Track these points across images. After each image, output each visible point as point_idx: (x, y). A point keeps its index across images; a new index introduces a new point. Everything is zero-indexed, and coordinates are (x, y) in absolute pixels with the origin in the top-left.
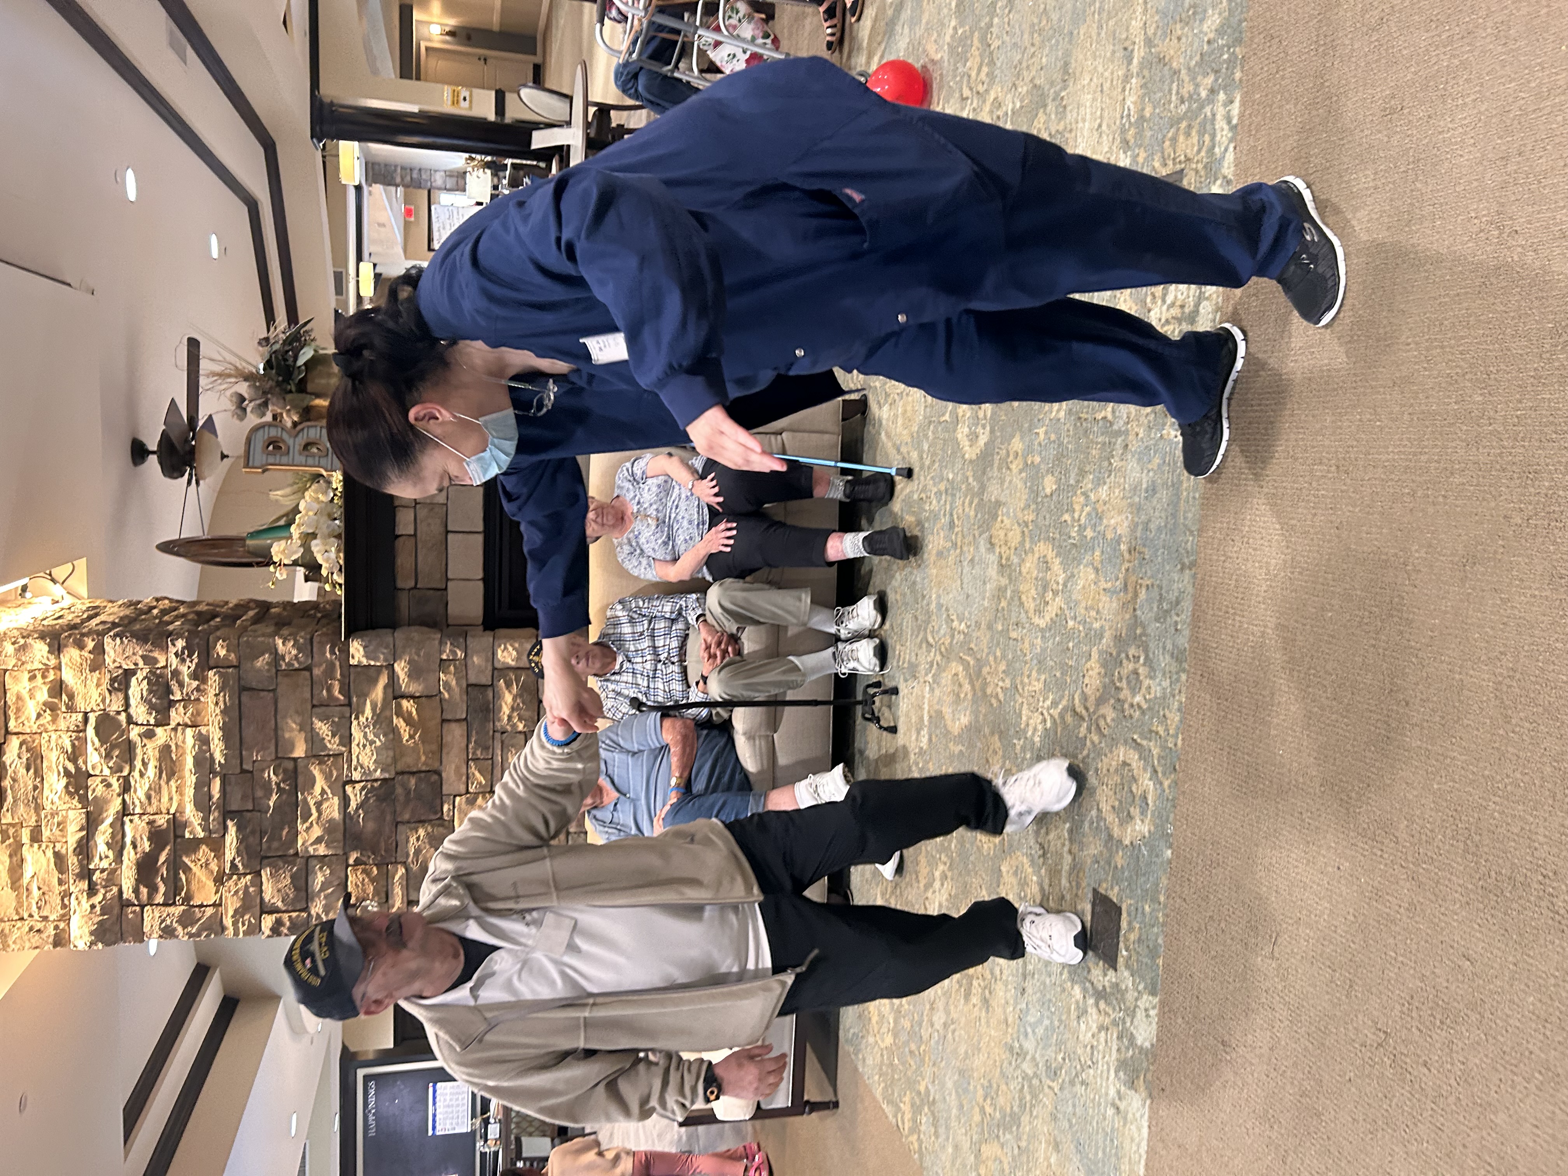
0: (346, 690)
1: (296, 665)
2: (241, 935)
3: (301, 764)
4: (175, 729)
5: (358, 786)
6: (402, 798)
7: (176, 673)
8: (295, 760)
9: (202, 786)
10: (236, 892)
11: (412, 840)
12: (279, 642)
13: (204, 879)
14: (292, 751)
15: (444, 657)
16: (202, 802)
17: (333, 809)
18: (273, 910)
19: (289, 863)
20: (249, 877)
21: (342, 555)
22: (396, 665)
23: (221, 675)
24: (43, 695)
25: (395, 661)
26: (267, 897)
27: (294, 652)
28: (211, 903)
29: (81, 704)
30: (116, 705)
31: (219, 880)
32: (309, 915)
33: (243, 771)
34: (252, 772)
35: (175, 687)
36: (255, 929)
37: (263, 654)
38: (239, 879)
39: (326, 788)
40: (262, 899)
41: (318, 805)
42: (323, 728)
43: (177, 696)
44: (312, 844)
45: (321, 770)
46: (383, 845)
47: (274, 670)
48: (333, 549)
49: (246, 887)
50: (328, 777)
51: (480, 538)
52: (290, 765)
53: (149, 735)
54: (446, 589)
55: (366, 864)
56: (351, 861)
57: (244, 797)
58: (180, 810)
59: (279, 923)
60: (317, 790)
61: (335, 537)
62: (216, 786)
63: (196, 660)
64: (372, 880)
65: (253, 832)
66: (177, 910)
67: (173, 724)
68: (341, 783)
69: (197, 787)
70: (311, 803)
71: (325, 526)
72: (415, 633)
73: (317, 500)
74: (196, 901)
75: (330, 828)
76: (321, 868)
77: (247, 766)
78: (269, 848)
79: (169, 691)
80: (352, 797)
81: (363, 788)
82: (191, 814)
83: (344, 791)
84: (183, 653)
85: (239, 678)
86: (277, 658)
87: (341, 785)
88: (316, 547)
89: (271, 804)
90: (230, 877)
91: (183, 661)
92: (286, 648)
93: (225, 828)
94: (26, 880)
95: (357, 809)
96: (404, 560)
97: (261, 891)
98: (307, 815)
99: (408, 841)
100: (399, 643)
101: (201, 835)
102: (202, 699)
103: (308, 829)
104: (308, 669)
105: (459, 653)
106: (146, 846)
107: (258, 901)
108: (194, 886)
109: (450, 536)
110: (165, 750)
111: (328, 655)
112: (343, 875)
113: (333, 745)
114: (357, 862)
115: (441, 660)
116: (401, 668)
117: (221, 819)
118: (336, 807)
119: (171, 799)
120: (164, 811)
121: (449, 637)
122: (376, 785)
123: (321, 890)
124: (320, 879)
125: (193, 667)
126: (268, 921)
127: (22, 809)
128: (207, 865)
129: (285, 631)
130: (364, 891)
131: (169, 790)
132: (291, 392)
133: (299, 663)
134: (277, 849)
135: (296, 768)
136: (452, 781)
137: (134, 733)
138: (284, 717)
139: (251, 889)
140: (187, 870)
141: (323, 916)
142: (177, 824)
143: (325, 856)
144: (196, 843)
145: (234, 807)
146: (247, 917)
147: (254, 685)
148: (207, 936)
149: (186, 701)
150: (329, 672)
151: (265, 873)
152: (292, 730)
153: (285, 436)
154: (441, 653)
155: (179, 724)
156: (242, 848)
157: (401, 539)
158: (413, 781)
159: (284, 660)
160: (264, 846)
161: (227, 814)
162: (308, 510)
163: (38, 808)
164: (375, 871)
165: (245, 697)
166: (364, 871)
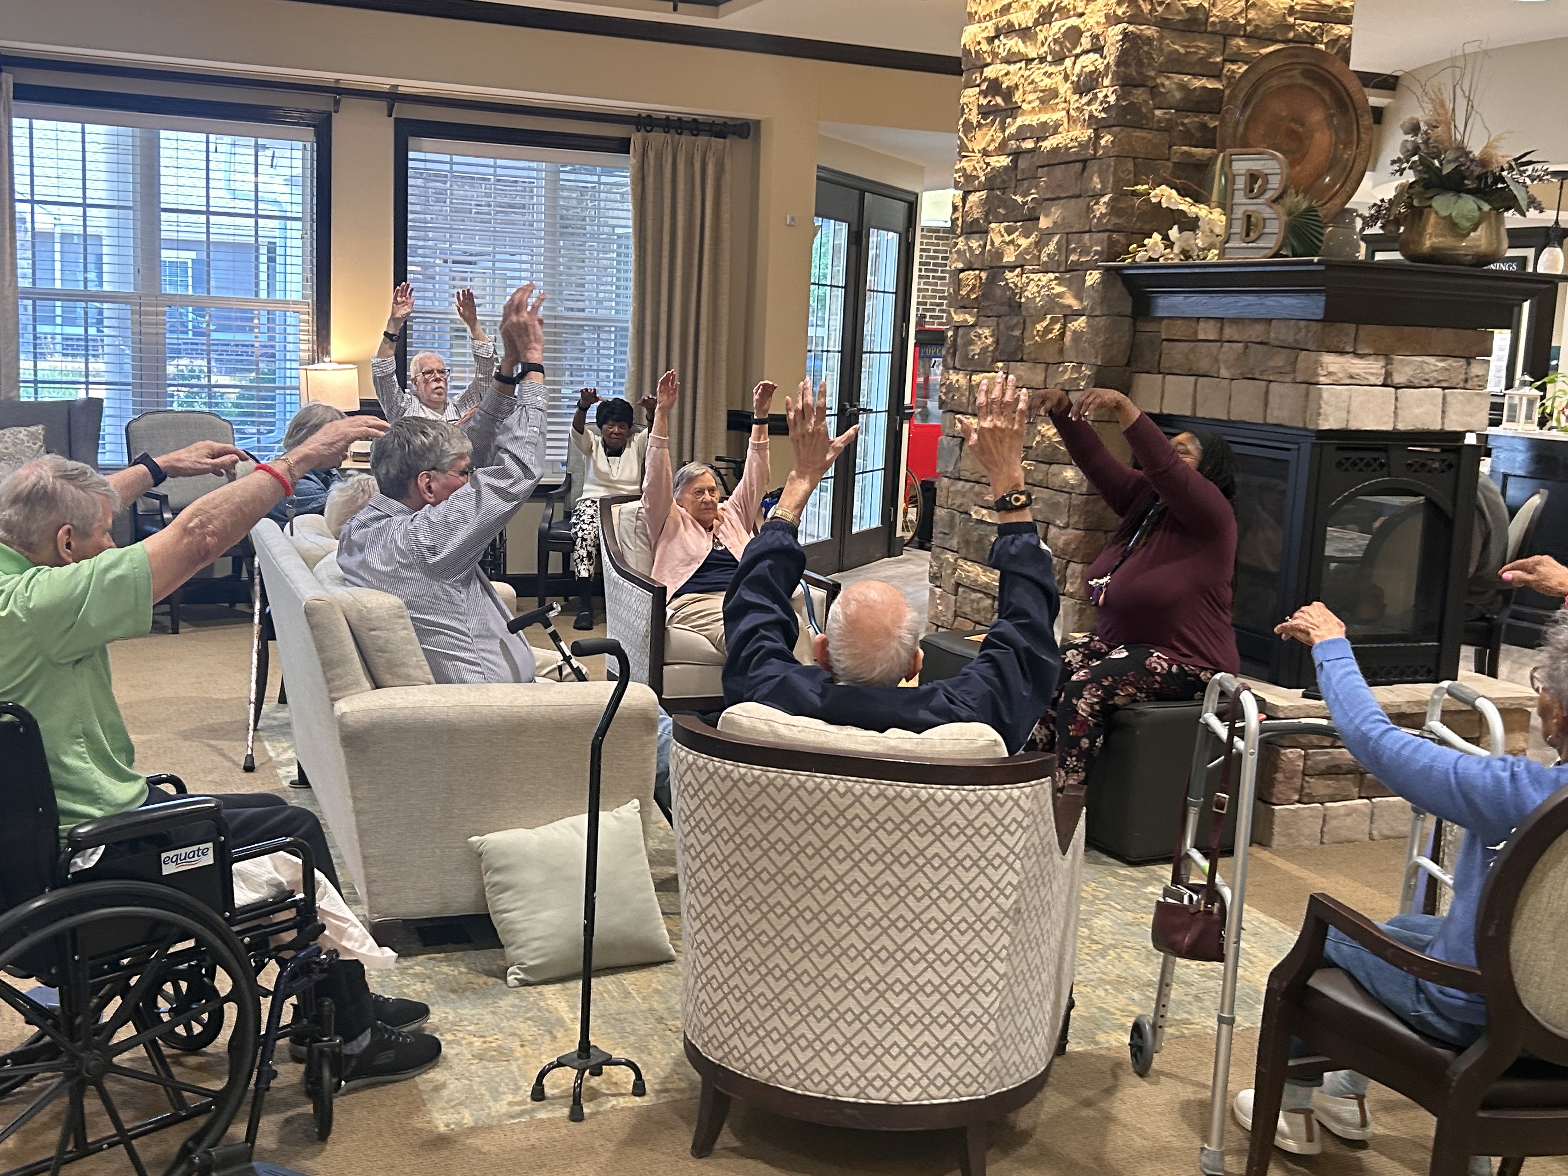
0: (1073, 268)
1: (1091, 217)
3: (1036, 224)
4: (1067, 101)
5: (1018, 280)
6: (1010, 322)
7: (1096, 97)
8: (1039, 218)
9: (1031, 131)
10: (977, 169)
13: (987, 138)
15: (1083, 368)
16: (1022, 133)
17: (1009, 256)
18: (964, 203)
19: (985, 216)
20: (983, 179)
22: (1083, 318)
23: (1089, 143)
25: (1085, 317)
26: (971, 197)
27: (1099, 214)
28: (974, 147)
29: (1087, 8)
31: (985, 153)
32: (958, 236)
33: (1036, 169)
34: (1036, 175)
35: (1089, 97)
37: (1101, 182)
38: (983, 171)
39: (1021, 249)
40: (971, 192)
41: (1013, 242)
42: (1054, 245)
43: (1083, 101)
44: (992, 237)
45: (1032, 244)
46: (987, 303)
47: (1090, 194)
49: (978, 178)
50: (1028, 250)
52: (1036, 214)
53: (1066, 76)
54: (1158, 372)
55: (978, 287)
56: (981, 274)
57: (1023, 171)
58: (1022, 112)
60: (1021, 241)
62: (1030, 144)
63: (1101, 116)
64: (970, 294)
67: (1070, 98)
69: (1031, 127)
70: (1014, 235)
74: (977, 133)
75: (1000, 254)
76: (980, 246)
77: (1038, 172)
78: (995, 197)
79: (1087, 92)
80: (1013, 274)
81: (1017, 285)
83: (1017, 267)
84: (1107, 102)
85: (1088, 160)
86: (1097, 197)
87: (1021, 263)
89: (1017, 197)
90: (984, 162)
91: (1102, 103)
92: (1102, 206)
93: (1008, 155)
95: (1006, 279)
97: (974, 191)
98: (1008, 231)
100: (1097, 321)
101: (1007, 133)
102: (1078, 125)
103: (1001, 233)
104: (1088, 229)
106: (1006, 84)
107: (970, 188)
108: (984, 130)
109: (1194, 379)
110: (1055, 93)
111: (1095, 249)
112: (975, 266)
113: (1044, 255)
114: (980, 280)
115: (1081, 365)
116: (1081, 323)
117: (1013, 150)
118: (1009, 259)
119: (1028, 103)
120: (1023, 98)
124: (975, 244)
125: (1097, 114)
128: (993, 141)
130: (965, 286)
131: (1033, 100)
133: (1092, 219)
134: (993, 205)
135: (1034, 219)
137: (1068, 62)
138: (1063, 206)
139: (976, 182)
140: (992, 123)
142: (1015, 110)
143: (986, 249)
144: (1004, 129)
145: (1018, 162)
146: (963, 180)
147: (1086, 174)
149: (1081, 110)
150: (1085, 250)
151: (984, 194)
152: (1055, 214)
154: (1086, 364)
155: (1069, 104)
156: (997, 172)
158: (1017, 331)
159: (1094, 204)
160: (996, 192)
161: (1016, 155)
164: (973, 296)
165: (1078, 166)
166: (974, 286)
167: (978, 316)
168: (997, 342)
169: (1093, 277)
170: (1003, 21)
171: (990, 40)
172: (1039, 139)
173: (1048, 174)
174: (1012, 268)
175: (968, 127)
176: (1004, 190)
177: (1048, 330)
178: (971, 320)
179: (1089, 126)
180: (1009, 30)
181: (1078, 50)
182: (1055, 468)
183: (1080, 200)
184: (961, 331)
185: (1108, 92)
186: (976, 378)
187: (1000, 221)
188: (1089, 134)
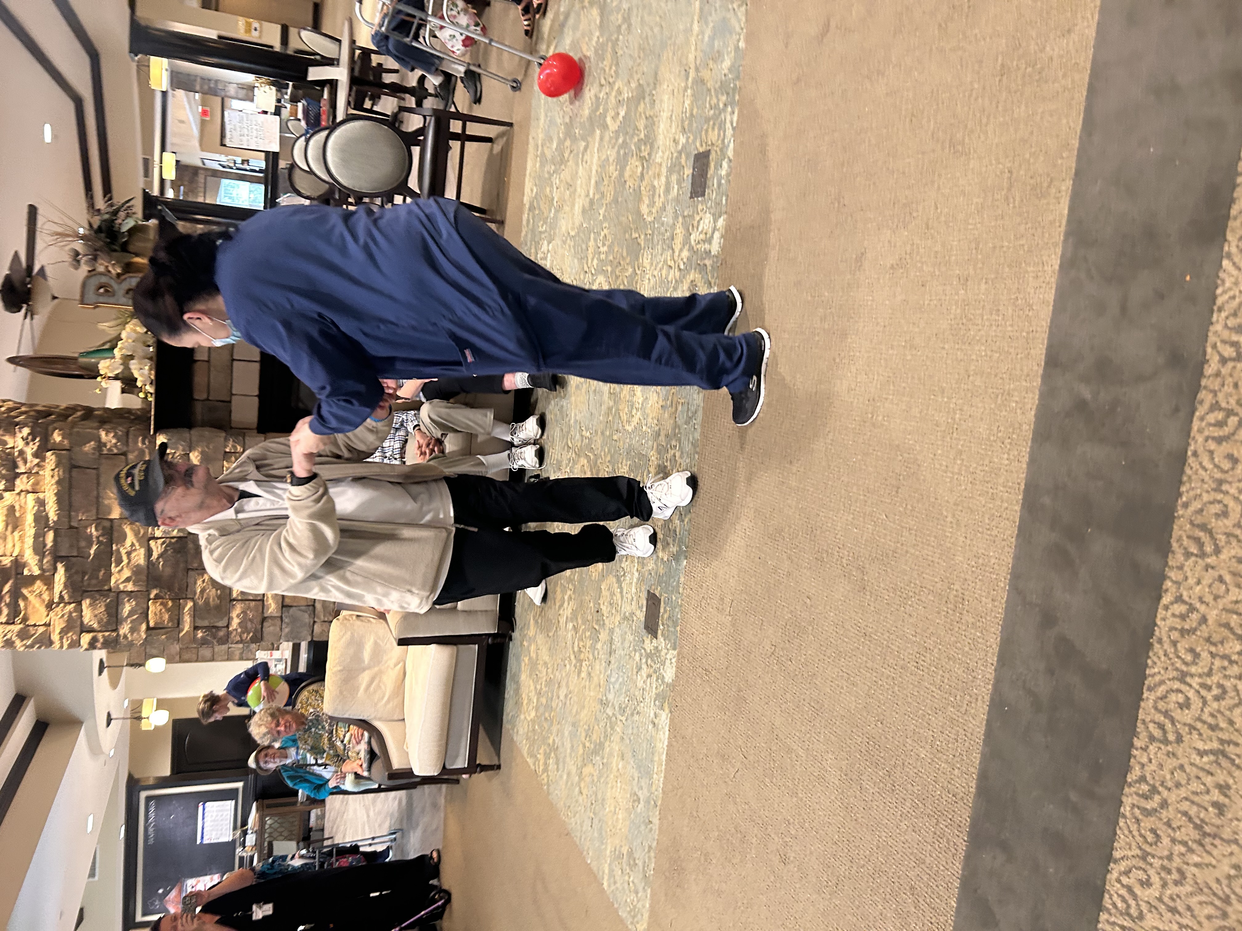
1: (115, 451)
2: (65, 647)
3: (116, 523)
4: (19, 494)
5: (160, 541)
6: (192, 551)
7: (21, 452)
8: (111, 520)
9: (39, 537)
10: (63, 616)
11: (199, 582)
12: (103, 434)
13: (37, 605)
14: (109, 513)
15: (228, 450)
16: (39, 548)
17: (139, 558)
18: (90, 630)
19: (104, 596)
20: (73, 605)
21: (153, 372)
22: (191, 455)
23: (57, 456)
25: (190, 451)
26: (86, 620)
27: (114, 441)
28: (43, 623)
31: (50, 606)
32: (118, 635)
33: (71, 527)
34: (76, 528)
35: (20, 463)
36: (75, 644)
37: (89, 442)
38: (65, 607)
39: (135, 542)
40: (82, 622)
41: (129, 554)
43: (22, 469)
44: (123, 582)
45: (132, 529)
46: (176, 585)
47: (97, 454)
48: (147, 368)
49: (70, 613)
50: (136, 534)
51: (257, 366)
52: (107, 524)
54: (230, 402)
55: (163, 598)
56: (152, 596)
57: (71, 546)
58: (21, 555)
59: (94, 640)
60: (128, 543)
61: (149, 359)
62: (50, 536)
63: (37, 444)
64: (168, 610)
65: (77, 572)
66: (17, 628)
67: (17, 490)
68: (146, 539)
69: (36, 536)
70: (123, 551)
71: (141, 350)
72: (207, 432)
73: (135, 331)
74: (31, 622)
75: (137, 571)
76: (129, 601)
77: (74, 524)
78: (89, 585)
79: (15, 466)
80: (154, 548)
81: (163, 543)
82: (30, 557)
83: (149, 545)
84: (27, 438)
85: (71, 459)
86: (101, 445)
88: (134, 365)
89: (92, 552)
90: (58, 604)
91: (27, 444)
92: (107, 438)
93: (55, 569)
95: (158, 558)
96: (199, 379)
97: (82, 616)
98: (119, 561)
99: (195, 583)
100: (194, 439)
101: (37, 572)
102: (41, 473)
103: (120, 571)
104: (124, 454)
105: (239, 447)
107: (79, 623)
108: (30, 610)
109: (235, 364)
110: (11, 509)
111: (140, 445)
112: (145, 606)
114: (157, 597)
115: (226, 452)
117: (52, 562)
118: (142, 556)
119: (14, 546)
120: (8, 553)
121: (231, 435)
122: (173, 541)
123: (129, 615)
124: (127, 608)
125: (35, 448)
126: (86, 638)
128: (40, 595)
129: (107, 426)
130: (161, 618)
131: (13, 538)
132: (115, 251)
133: (117, 449)
134: (95, 585)
135: (112, 527)
138: (104, 489)
139: (74, 614)
140: (25, 598)
141: (129, 635)
142: (18, 564)
143: (132, 592)
144: (32, 579)
145: (63, 554)
146: (70, 634)
147: (81, 464)
148: (39, 647)
149: (29, 473)
151: (86, 603)
152: (110, 498)
153: (113, 283)
154: (226, 446)
155: (22, 491)
156: (68, 584)
157: (199, 363)
159: (105, 446)
160: (85, 583)
161: (57, 558)
162: (128, 338)
164: (170, 603)
165: (75, 472)
166: (161, 604)
167: (186, 598)
172: (47, 525)
173: (77, 511)
175: (23, 635)
176: (84, 573)
178: (190, 604)
179: (43, 459)
183: (102, 469)
184: (199, 623)
187: (109, 575)
188: (50, 457)
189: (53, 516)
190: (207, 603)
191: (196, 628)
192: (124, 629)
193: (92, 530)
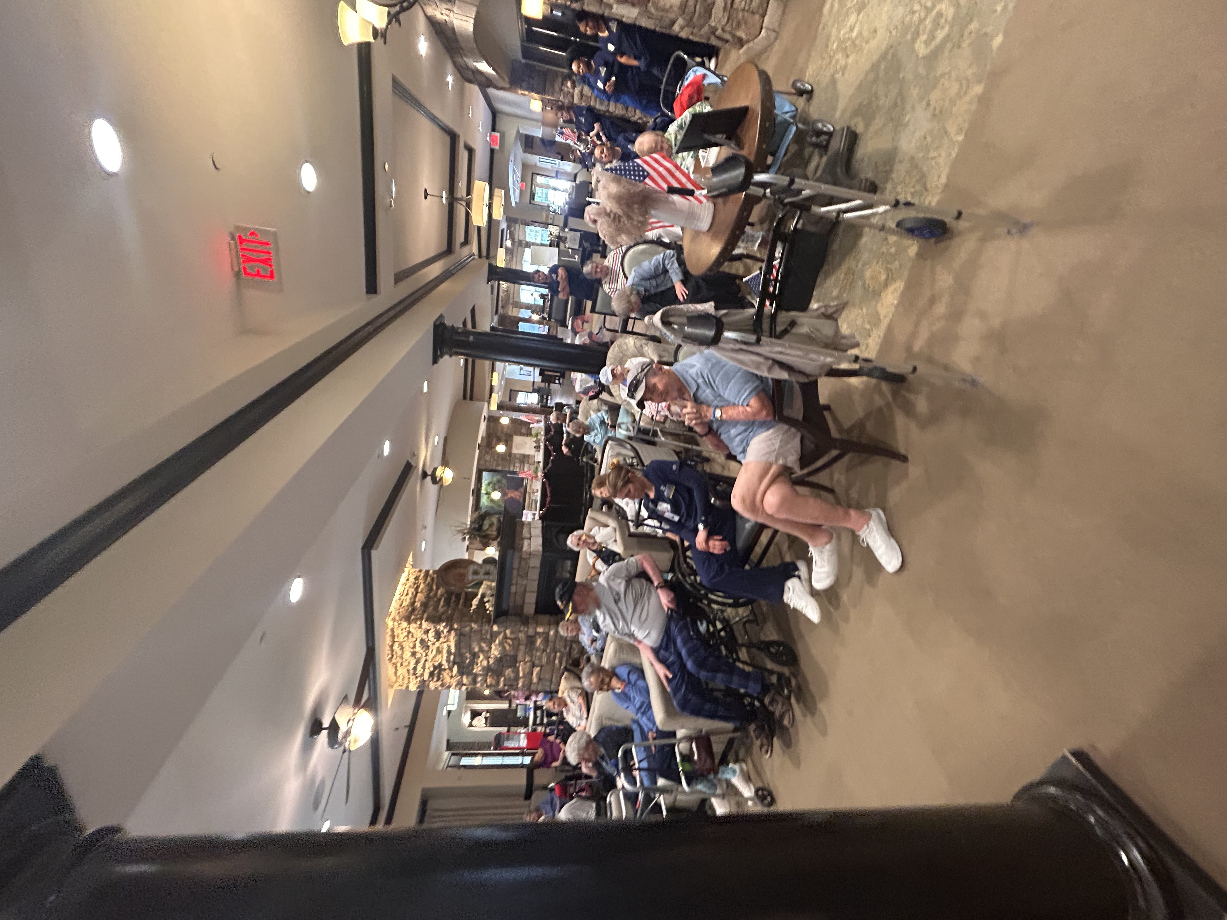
0: (491, 636)
1: (477, 630)
3: (477, 652)
5: (493, 659)
6: (505, 662)
7: (442, 630)
9: (449, 657)
10: (456, 680)
12: (473, 624)
13: (447, 677)
14: (474, 649)
16: (448, 661)
17: (485, 663)
18: (466, 685)
19: (471, 675)
20: (460, 677)
22: (506, 631)
23: (455, 632)
24: (405, 634)
27: (477, 627)
28: (448, 682)
29: (415, 636)
30: (425, 637)
31: (452, 677)
35: (442, 634)
37: (468, 627)
38: (457, 678)
39: (483, 659)
41: (481, 662)
42: (484, 645)
43: (442, 636)
44: (478, 671)
45: (482, 654)
47: (471, 631)
50: (484, 656)
51: (536, 593)
52: (473, 653)
53: (434, 644)
54: (523, 606)
55: (493, 676)
56: (489, 675)
57: (460, 659)
58: (442, 661)
60: (481, 659)
61: (492, 596)
62: (452, 656)
65: (462, 667)
66: (440, 683)
67: (441, 642)
69: (447, 657)
70: (479, 662)
71: (489, 592)
72: (513, 622)
74: (444, 682)
75: (484, 668)
76: (480, 676)
77: (461, 653)
78: (466, 671)
79: (440, 634)
80: (491, 661)
82: (444, 662)
84: (445, 626)
85: (460, 633)
86: (472, 628)
87: (487, 658)
88: (486, 599)
89: (467, 662)
90: (454, 677)
91: (445, 628)
93: (454, 666)
94: (398, 674)
95: (492, 664)
96: (512, 599)
97: (463, 681)
98: (477, 664)
99: (505, 672)
100: (508, 624)
101: (447, 668)
102: (449, 637)
103: (477, 667)
104: (481, 631)
105: (526, 628)
106: (432, 669)
108: (444, 678)
109: (527, 593)
110: (438, 648)
111: (487, 628)
112: (486, 678)
113: (486, 649)
114: (491, 676)
115: (520, 630)
116: (508, 632)
119: (439, 659)
120: (437, 661)
121: (523, 624)
122: (498, 658)
124: (479, 679)
125: (447, 629)
126: (464, 688)
127: (398, 658)
128: (448, 674)
130: (492, 682)
131: (439, 657)
134: (468, 672)
135: (475, 653)
136: (520, 657)
137: (430, 644)
138: (473, 641)
139: (460, 680)
140: (443, 675)
141: (480, 687)
142: (440, 665)
143: (481, 674)
145: (457, 662)
146: (458, 686)
147: (464, 634)
148: (447, 690)
149: (445, 637)
150: (487, 632)
151: (464, 677)
152: (475, 644)
154: (520, 628)
156: (458, 671)
158: (508, 658)
159: (474, 629)
161: (454, 663)
163: (402, 658)
165: (462, 637)
167: (502, 675)
168: (510, 667)
169: (495, 628)
170: (411, 672)
171: (417, 678)
172: (451, 654)
173: (462, 649)
174: (488, 662)
175: (442, 685)
176: (464, 668)
177: (509, 645)
178: (502, 679)
179: (450, 633)
180: (415, 669)
181: (427, 640)
182: (550, 639)
183: (472, 635)
185: (441, 627)
186: (521, 674)
187: (473, 669)
188: (453, 633)
189: (453, 650)
190: (510, 678)
191: (505, 685)
192: (478, 685)
193: (468, 655)
